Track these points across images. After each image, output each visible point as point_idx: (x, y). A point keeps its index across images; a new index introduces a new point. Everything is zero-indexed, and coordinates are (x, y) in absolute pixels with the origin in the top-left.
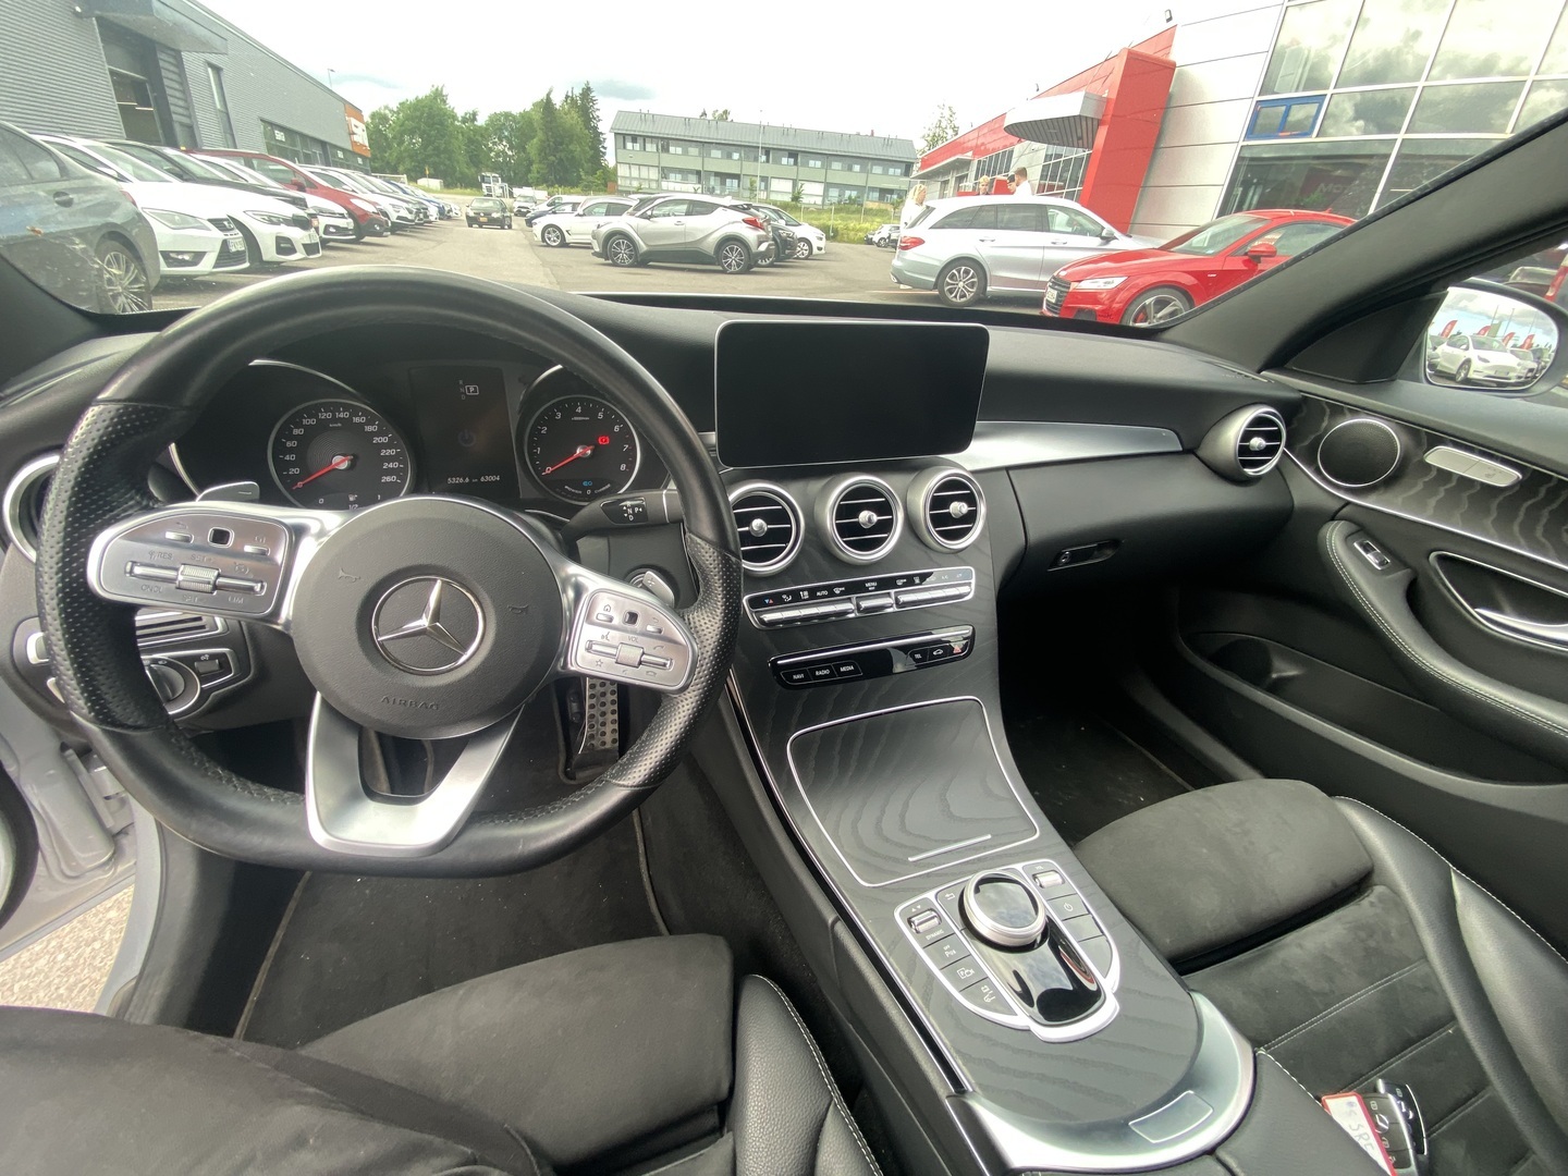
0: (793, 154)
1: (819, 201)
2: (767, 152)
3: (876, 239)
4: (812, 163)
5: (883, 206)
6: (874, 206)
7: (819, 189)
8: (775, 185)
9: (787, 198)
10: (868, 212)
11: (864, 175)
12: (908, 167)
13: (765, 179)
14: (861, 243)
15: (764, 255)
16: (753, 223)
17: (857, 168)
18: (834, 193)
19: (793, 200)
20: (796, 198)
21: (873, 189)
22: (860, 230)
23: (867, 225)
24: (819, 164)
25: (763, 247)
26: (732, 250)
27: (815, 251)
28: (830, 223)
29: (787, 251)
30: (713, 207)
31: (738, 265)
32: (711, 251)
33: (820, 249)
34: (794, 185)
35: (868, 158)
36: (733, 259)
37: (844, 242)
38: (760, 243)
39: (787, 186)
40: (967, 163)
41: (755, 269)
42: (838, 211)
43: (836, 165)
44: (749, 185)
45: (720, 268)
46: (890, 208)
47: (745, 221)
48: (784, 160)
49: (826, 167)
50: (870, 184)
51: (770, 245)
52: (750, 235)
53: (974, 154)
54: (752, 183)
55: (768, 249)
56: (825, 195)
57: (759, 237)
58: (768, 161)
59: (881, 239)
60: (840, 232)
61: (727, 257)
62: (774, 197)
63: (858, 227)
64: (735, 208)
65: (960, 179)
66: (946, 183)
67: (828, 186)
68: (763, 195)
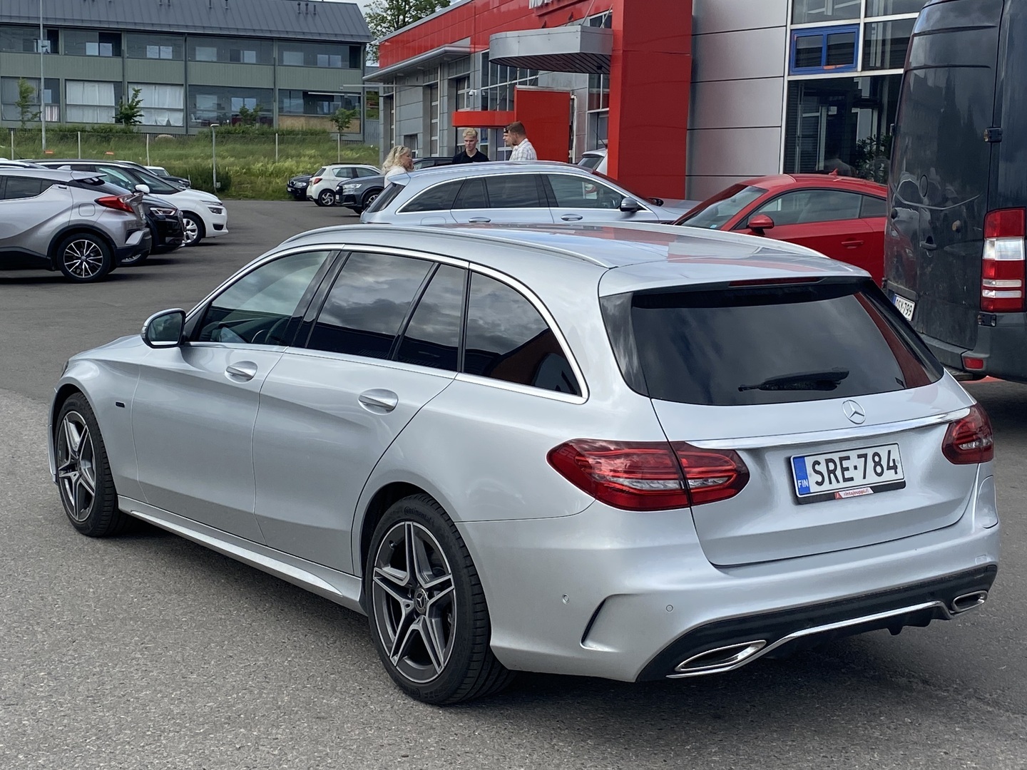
0: (111, 36)
1: (177, 120)
2: (53, 34)
3: (313, 191)
4: (152, 51)
5: (316, 124)
6: (298, 124)
7: (173, 98)
8: (75, 93)
9: (107, 118)
10: (288, 137)
11: (268, 70)
12: (355, 53)
13: (53, 84)
14: (280, 199)
15: (133, 250)
16: (115, 205)
17: (250, 56)
18: (207, 104)
19: (118, 121)
20: (127, 115)
21: (290, 93)
22: (278, 173)
23: (289, 163)
24: (167, 52)
25: (135, 239)
26: (80, 246)
27: (210, 230)
28: (212, 163)
29: (168, 239)
30: (41, 185)
31: (93, 268)
32: (44, 252)
33: (218, 227)
34: (120, 91)
35: (271, 39)
36: (83, 260)
37: (246, 197)
38: (129, 234)
39: (105, 96)
40: (465, 58)
41: (117, 271)
42: (224, 137)
43: (205, 53)
44: (18, 99)
45: (59, 273)
46: (331, 127)
47: (98, 202)
48: (92, 48)
49: (185, 57)
50: (283, 84)
51: (145, 235)
52: (110, 222)
53: (474, 43)
54: (24, 95)
55: (143, 240)
56: (189, 109)
57: (125, 223)
58: (55, 50)
59: (325, 191)
60: (235, 180)
61: (72, 258)
62: (74, 117)
63: (271, 168)
64: (80, 183)
65: (458, 82)
66: (432, 87)
67: (192, 92)
68: (50, 115)
